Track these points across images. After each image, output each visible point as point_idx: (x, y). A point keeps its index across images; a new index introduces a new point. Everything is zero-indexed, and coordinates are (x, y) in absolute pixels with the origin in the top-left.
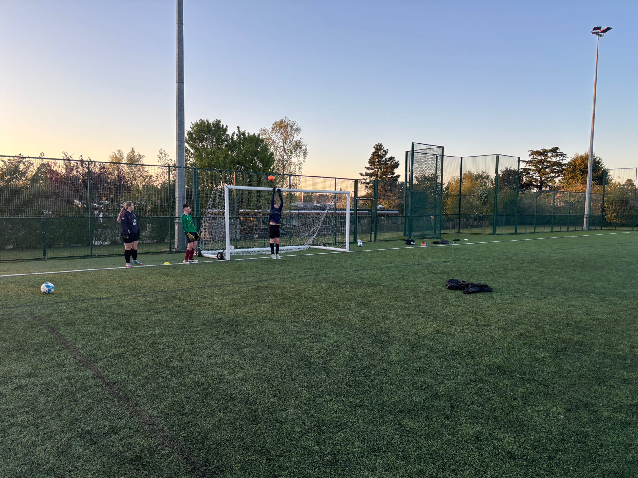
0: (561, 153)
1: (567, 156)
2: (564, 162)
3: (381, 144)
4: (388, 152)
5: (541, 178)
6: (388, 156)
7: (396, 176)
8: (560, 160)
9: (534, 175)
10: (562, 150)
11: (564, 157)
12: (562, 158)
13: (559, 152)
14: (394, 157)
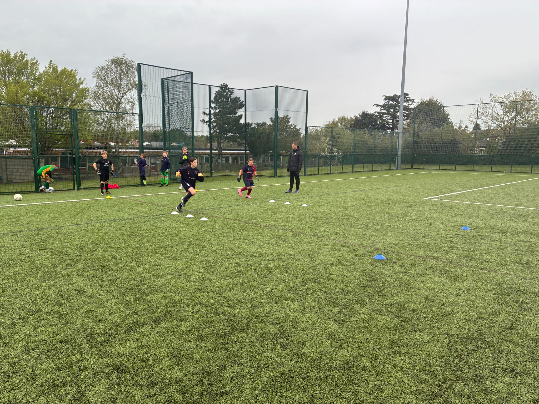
0: (410, 98)
1: (415, 101)
2: (412, 106)
3: (226, 84)
4: (233, 92)
5: (393, 121)
6: (233, 96)
7: (239, 116)
8: (409, 105)
9: (387, 118)
10: (410, 96)
11: (413, 102)
12: (410, 103)
13: (408, 98)
14: (239, 98)
